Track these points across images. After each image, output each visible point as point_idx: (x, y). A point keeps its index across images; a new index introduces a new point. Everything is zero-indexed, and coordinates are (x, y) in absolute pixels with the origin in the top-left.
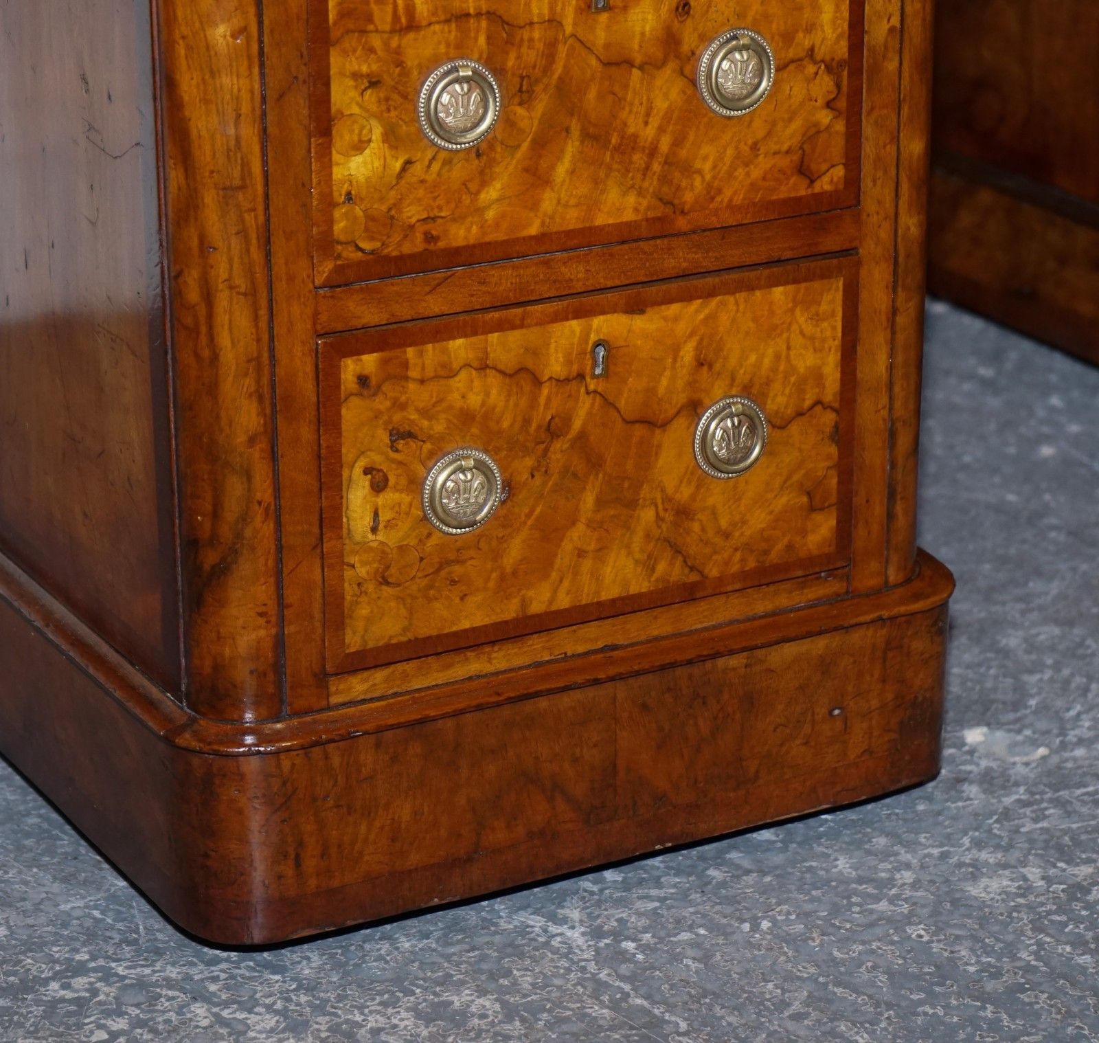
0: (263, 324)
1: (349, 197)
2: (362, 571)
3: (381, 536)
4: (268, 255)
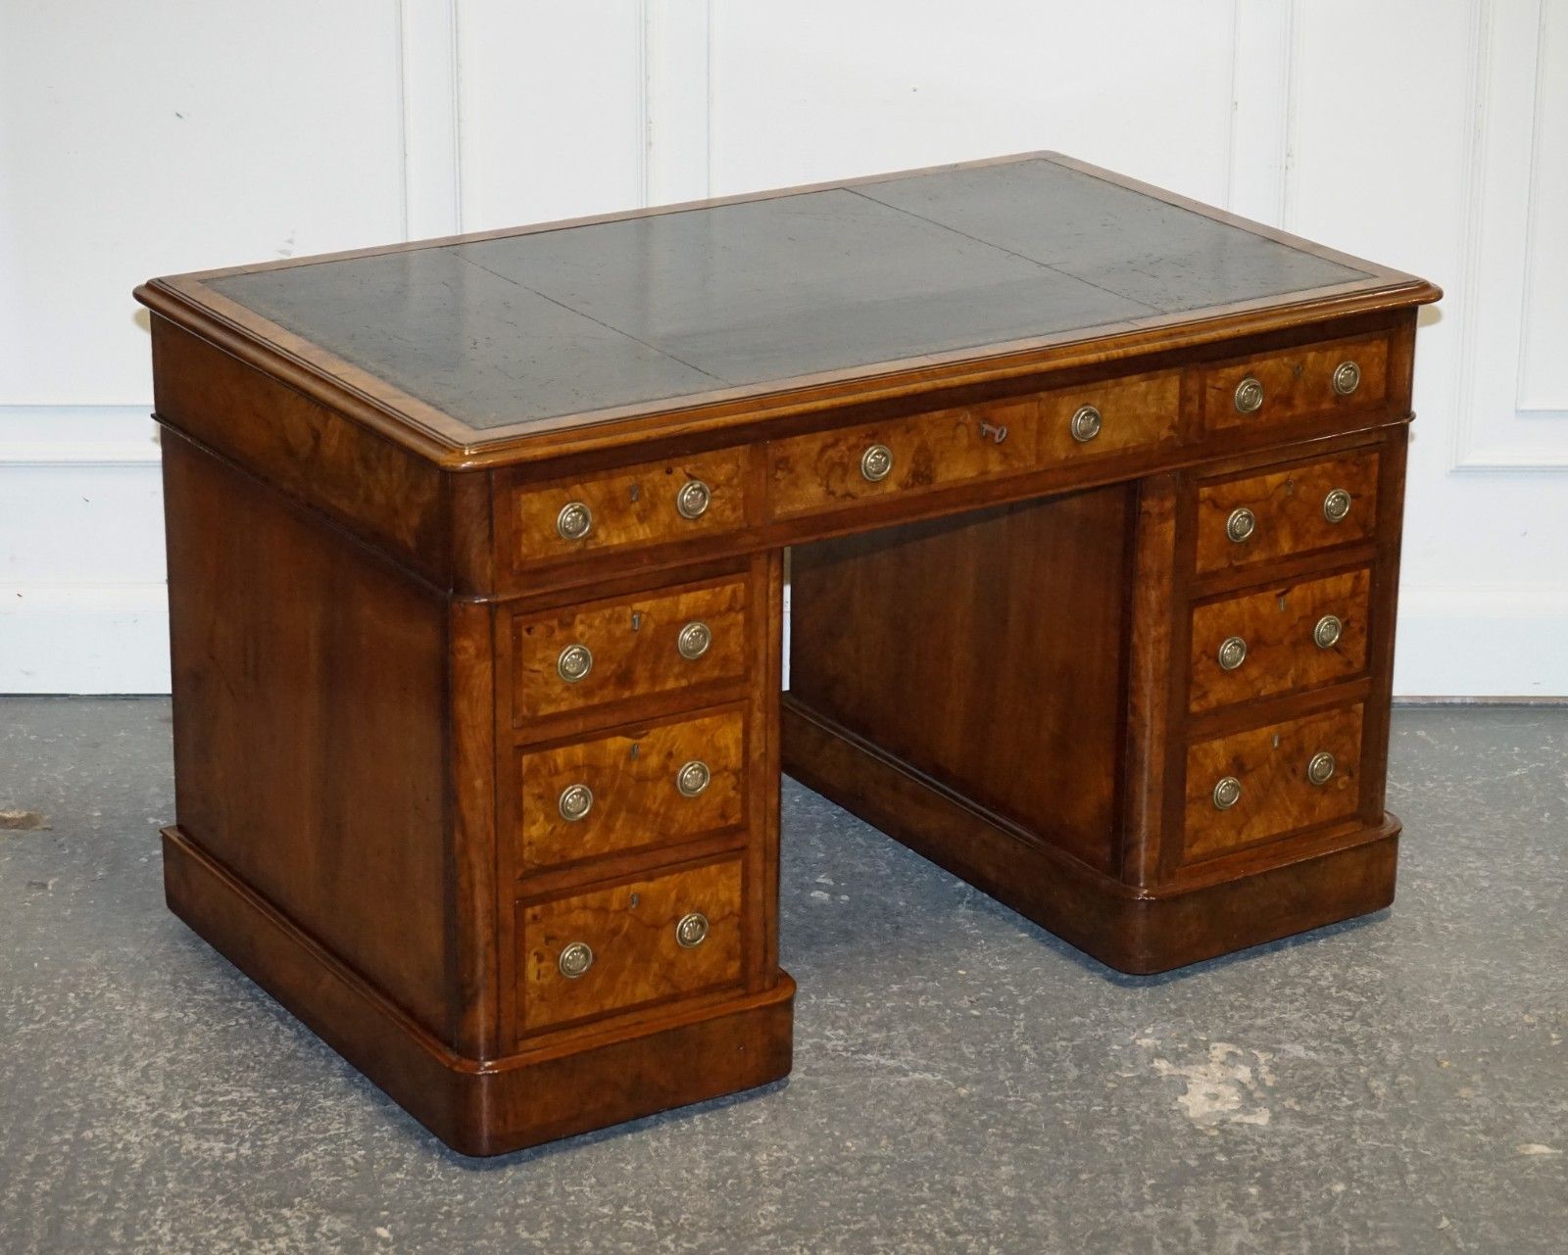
3: (542, 981)
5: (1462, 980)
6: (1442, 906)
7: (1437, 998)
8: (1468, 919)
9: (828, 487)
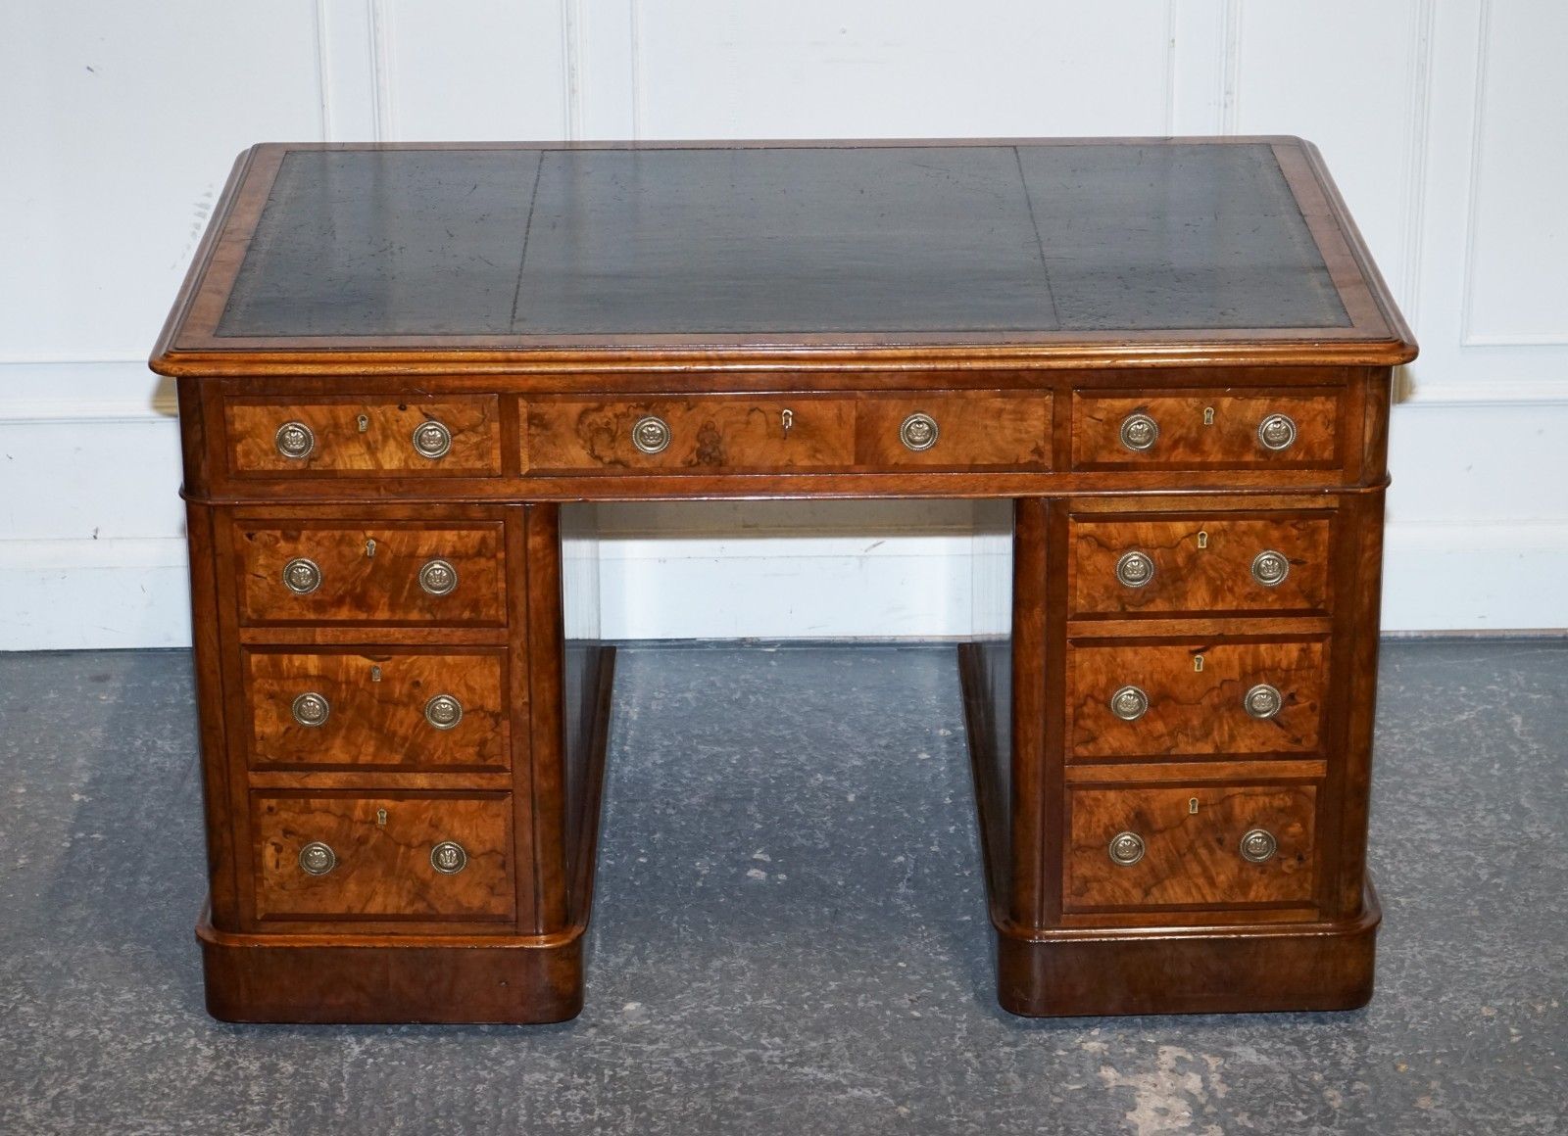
0: (226, 780)
1: (262, 738)
2: (272, 882)
3: (280, 870)
4: (227, 756)
5: (1416, 965)
6: (1393, 877)
7: (1392, 988)
8: (1420, 891)
9: (593, 450)
